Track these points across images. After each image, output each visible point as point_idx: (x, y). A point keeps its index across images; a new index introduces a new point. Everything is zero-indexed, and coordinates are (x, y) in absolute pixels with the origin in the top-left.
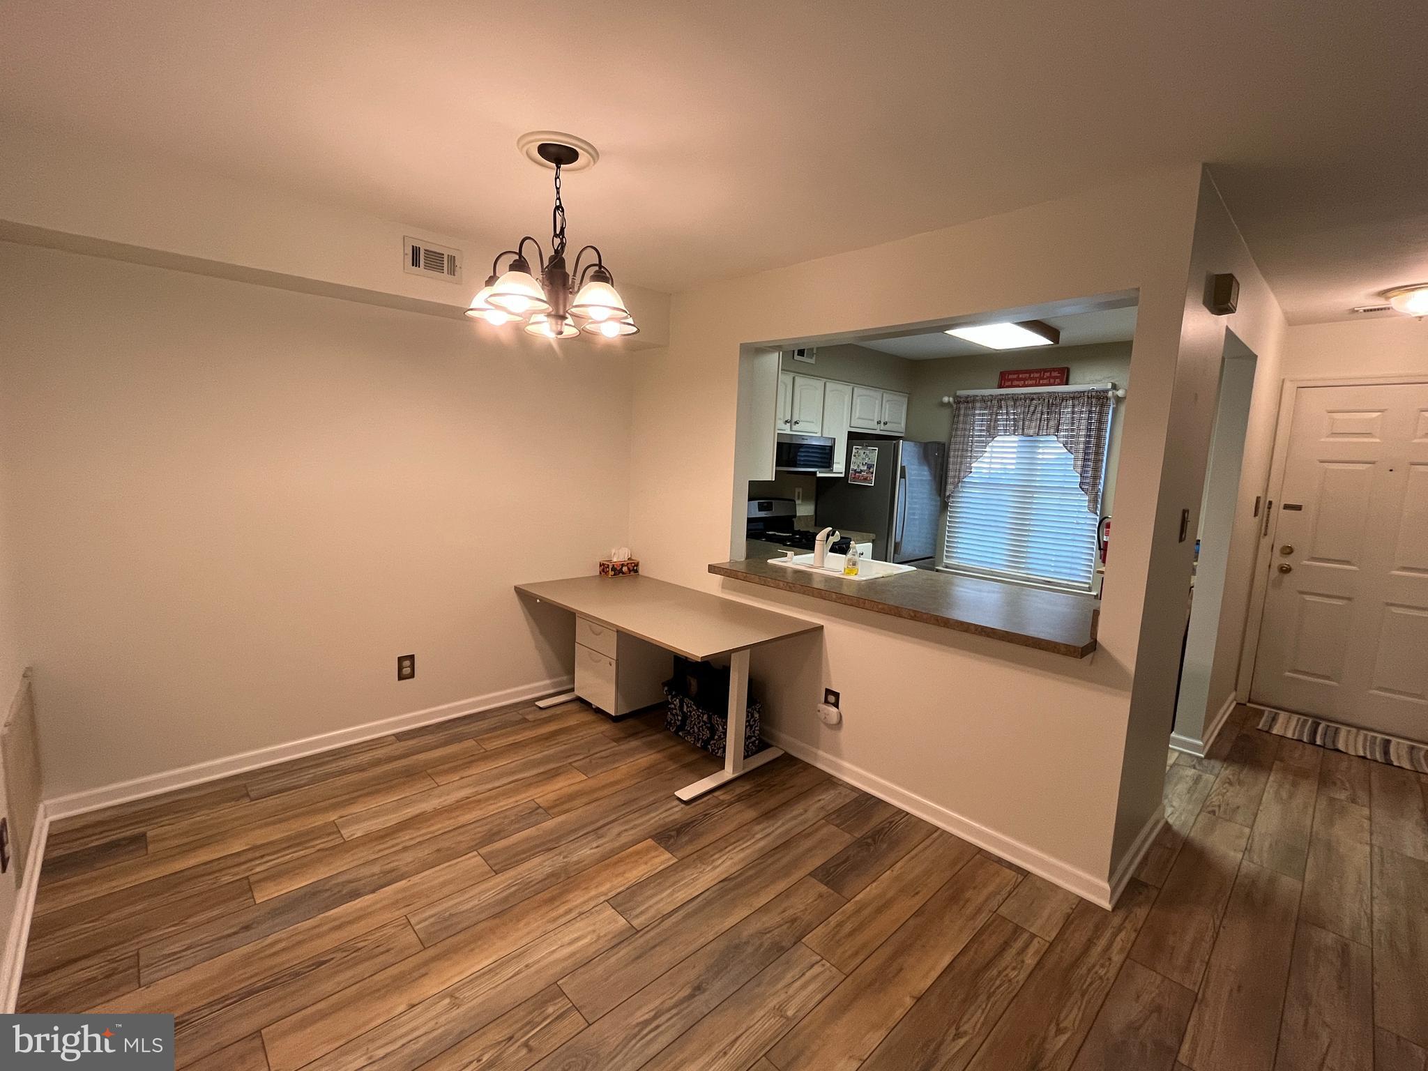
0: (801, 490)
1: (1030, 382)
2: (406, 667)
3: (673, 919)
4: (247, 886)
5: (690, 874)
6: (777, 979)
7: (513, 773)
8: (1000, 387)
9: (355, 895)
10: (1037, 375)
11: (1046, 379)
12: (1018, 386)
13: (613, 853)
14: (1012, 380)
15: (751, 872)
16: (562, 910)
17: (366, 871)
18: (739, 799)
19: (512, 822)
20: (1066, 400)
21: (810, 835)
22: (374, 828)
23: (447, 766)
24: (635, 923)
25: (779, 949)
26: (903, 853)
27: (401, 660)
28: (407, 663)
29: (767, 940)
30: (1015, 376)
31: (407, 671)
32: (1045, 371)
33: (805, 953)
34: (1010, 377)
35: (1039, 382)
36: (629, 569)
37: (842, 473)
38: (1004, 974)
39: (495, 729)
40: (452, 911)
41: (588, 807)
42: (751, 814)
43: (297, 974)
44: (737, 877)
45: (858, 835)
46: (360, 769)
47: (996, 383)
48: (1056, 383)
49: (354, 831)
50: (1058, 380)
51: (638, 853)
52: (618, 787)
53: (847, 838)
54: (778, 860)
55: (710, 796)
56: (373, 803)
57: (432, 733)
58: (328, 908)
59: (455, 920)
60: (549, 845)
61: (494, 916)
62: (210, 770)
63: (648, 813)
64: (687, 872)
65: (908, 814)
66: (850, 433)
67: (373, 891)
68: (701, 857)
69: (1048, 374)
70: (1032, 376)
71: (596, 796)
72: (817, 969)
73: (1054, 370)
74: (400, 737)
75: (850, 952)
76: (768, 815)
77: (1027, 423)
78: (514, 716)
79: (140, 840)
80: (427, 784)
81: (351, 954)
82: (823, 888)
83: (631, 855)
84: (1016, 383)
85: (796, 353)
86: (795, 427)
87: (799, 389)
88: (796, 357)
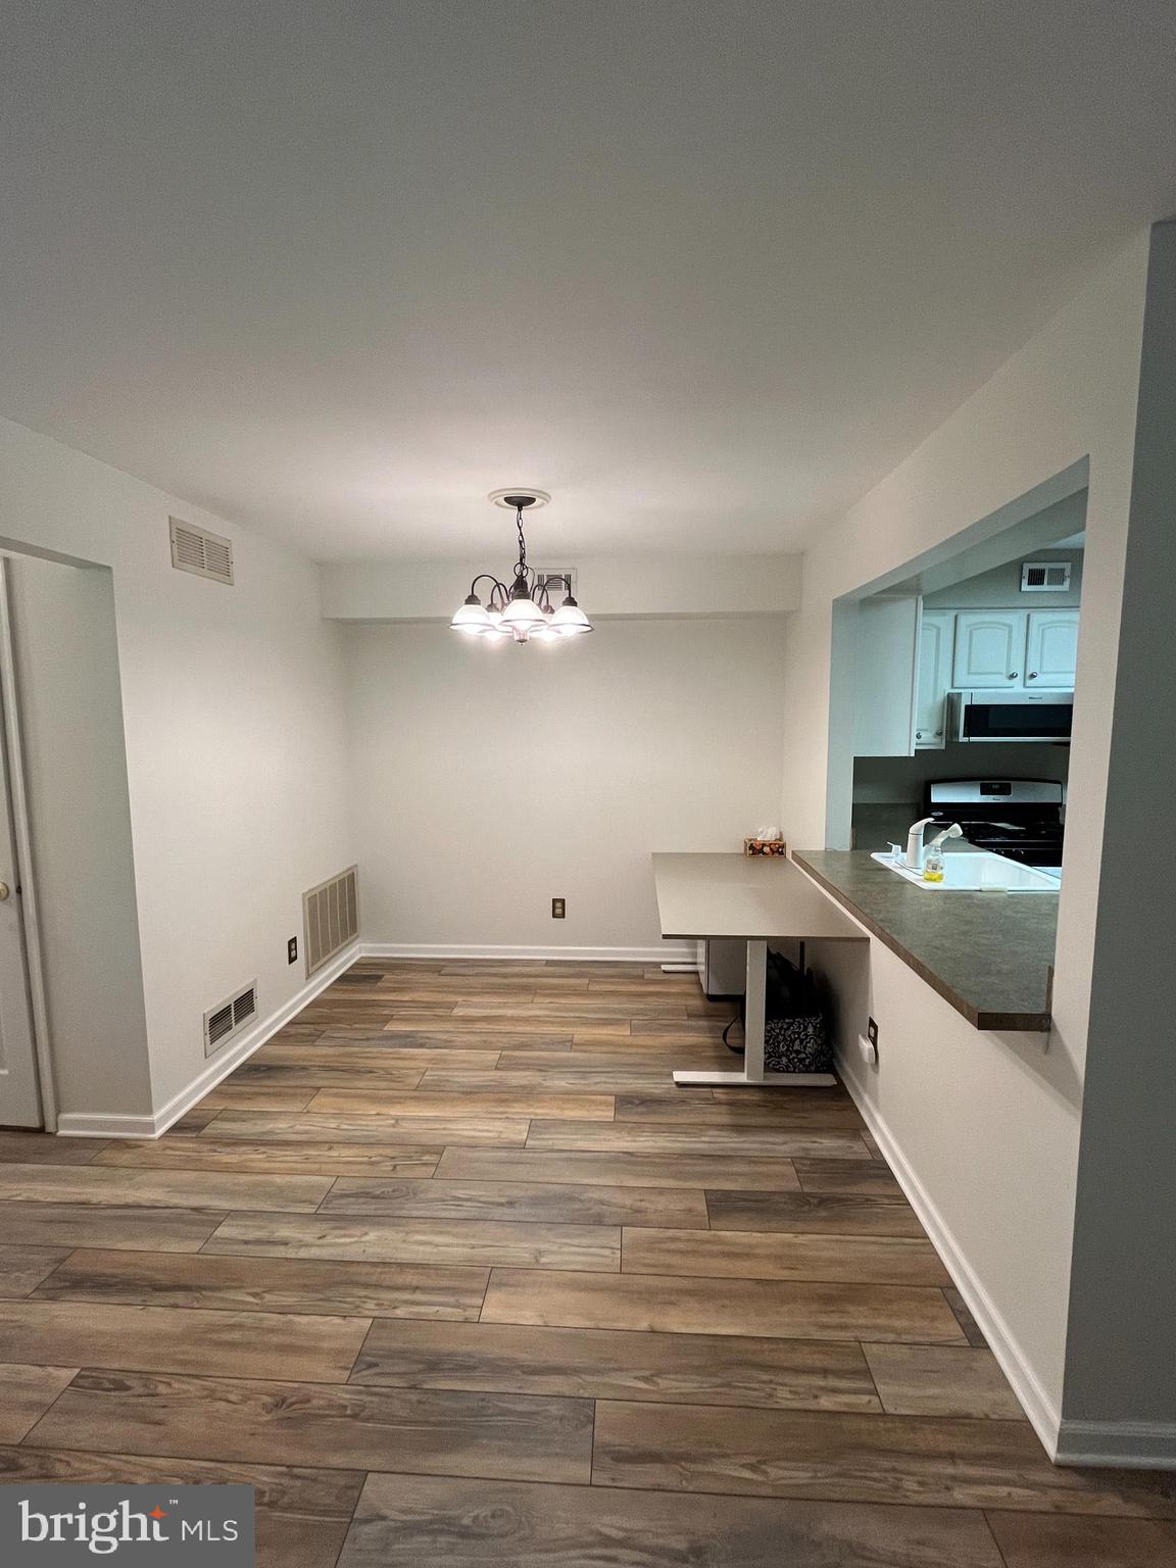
2: (559, 908)
3: (555, 1155)
4: (388, 1019)
5: (610, 1135)
6: (568, 1236)
7: (582, 1011)
9: (421, 1046)
13: (579, 1093)
15: (658, 1160)
16: (501, 1109)
17: (439, 1036)
18: (731, 1104)
19: (544, 1043)
21: (755, 1162)
22: (471, 1014)
23: (548, 992)
24: (530, 1143)
25: (598, 1221)
26: (838, 1231)
27: (555, 901)
28: (559, 905)
29: (596, 1209)
31: (559, 911)
33: (612, 1238)
36: (771, 849)
38: (773, 1386)
39: (612, 976)
40: (450, 1079)
41: (603, 1055)
42: (725, 1119)
43: (359, 1072)
44: (638, 1157)
45: (806, 1190)
46: (505, 976)
49: (458, 1012)
51: (593, 1102)
52: (644, 1050)
53: (795, 1186)
54: (695, 1165)
55: (709, 1089)
56: (487, 999)
57: (570, 966)
58: (406, 1047)
59: (447, 1084)
60: (542, 1068)
61: (463, 1093)
62: (440, 951)
63: (636, 1079)
64: (610, 1132)
65: (909, 1204)
67: (430, 1048)
68: (636, 1128)
71: (619, 1050)
72: (607, 1252)
74: (549, 963)
75: (647, 1261)
76: (738, 1128)
78: (638, 971)
79: (379, 978)
80: (529, 998)
81: (387, 1074)
82: (702, 1207)
83: (583, 1100)
85: (1025, 581)
86: (1030, 682)
87: (1038, 629)
88: (1025, 587)
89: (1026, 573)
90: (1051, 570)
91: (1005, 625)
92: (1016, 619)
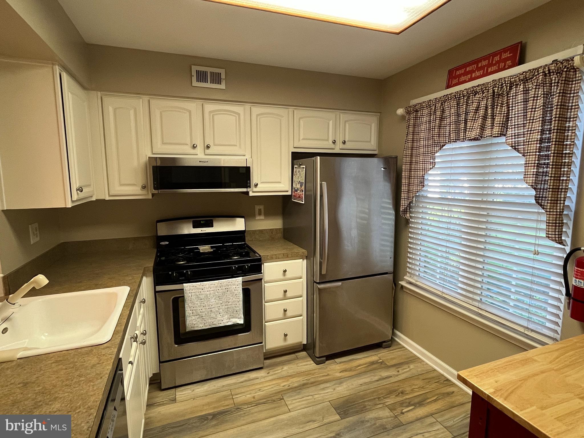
0: (262, 207)
1: (478, 74)
8: (448, 87)
10: (484, 63)
11: (495, 65)
12: (465, 82)
14: (460, 76)
20: (517, 85)
30: (462, 71)
32: (494, 55)
34: (458, 73)
35: (487, 70)
37: (287, 191)
47: (444, 82)
48: (506, 67)
50: (509, 63)
66: (293, 153)
69: (497, 58)
70: (480, 65)
73: (505, 50)
77: (469, 124)
84: (463, 78)
85: (194, 79)
86: (207, 151)
87: (209, 115)
88: (195, 83)
89: (194, 73)
90: (212, 73)
91: (187, 110)
92: (193, 106)
